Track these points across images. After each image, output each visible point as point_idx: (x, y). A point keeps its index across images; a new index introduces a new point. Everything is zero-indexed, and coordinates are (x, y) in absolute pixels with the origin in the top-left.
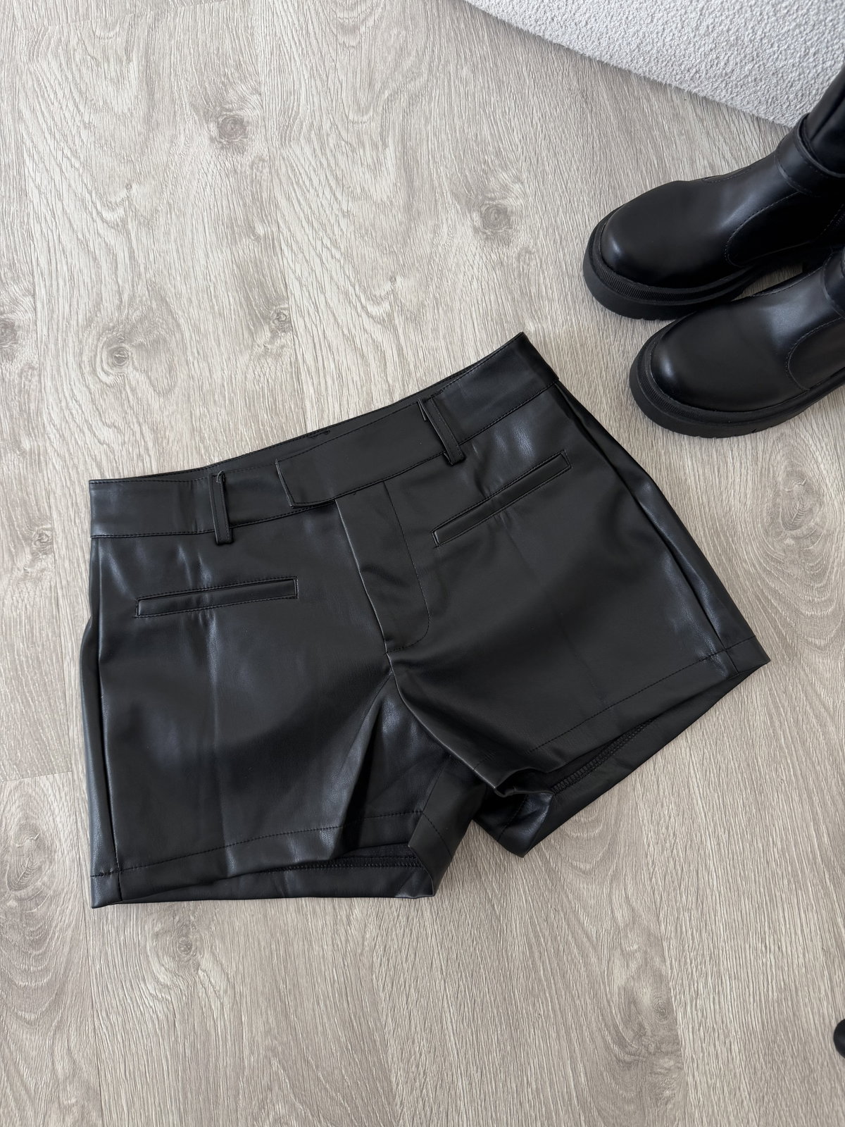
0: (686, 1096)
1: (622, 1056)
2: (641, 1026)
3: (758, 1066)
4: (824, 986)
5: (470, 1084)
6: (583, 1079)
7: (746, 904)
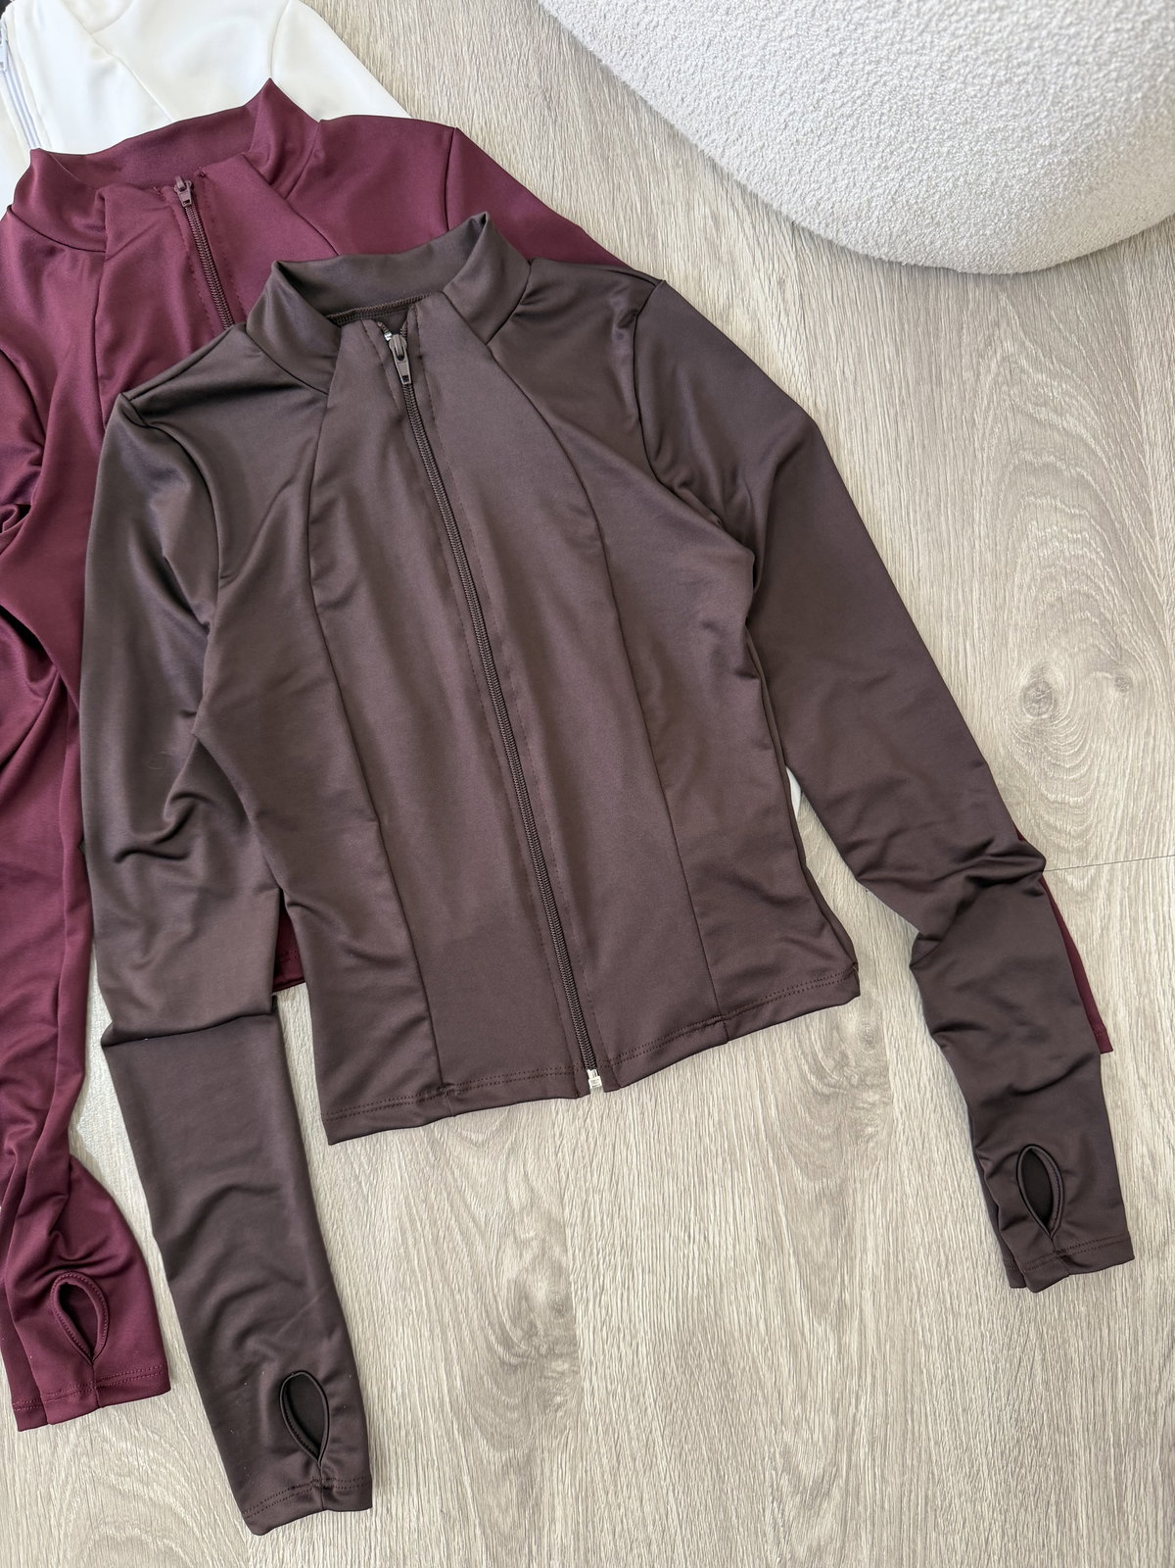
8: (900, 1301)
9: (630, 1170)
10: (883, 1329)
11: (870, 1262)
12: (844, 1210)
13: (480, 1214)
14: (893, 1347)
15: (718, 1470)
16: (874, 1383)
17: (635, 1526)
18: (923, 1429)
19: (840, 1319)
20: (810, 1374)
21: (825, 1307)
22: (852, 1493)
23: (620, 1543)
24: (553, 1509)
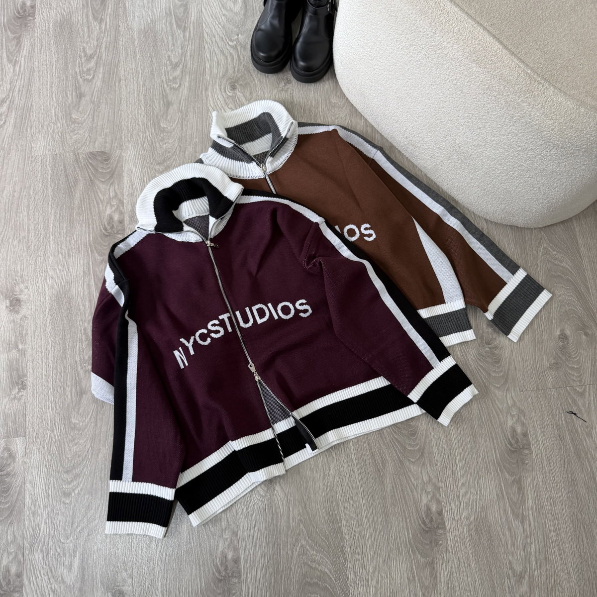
0: (447, 543)
1: (425, 528)
2: (432, 518)
3: (473, 534)
4: (496, 507)
5: (371, 536)
6: (411, 536)
7: (470, 477)
8: (540, 515)
9: (458, 471)
10: (536, 523)
11: (530, 502)
12: (521, 485)
13: (415, 483)
14: (539, 529)
15: (490, 568)
16: (535, 541)
17: (466, 585)
18: (551, 557)
19: (523, 519)
20: (515, 538)
21: (518, 517)
22: (531, 577)
23: (462, 591)
24: (441, 578)
